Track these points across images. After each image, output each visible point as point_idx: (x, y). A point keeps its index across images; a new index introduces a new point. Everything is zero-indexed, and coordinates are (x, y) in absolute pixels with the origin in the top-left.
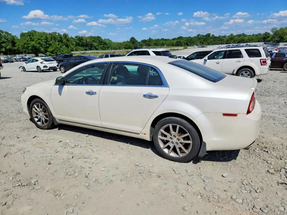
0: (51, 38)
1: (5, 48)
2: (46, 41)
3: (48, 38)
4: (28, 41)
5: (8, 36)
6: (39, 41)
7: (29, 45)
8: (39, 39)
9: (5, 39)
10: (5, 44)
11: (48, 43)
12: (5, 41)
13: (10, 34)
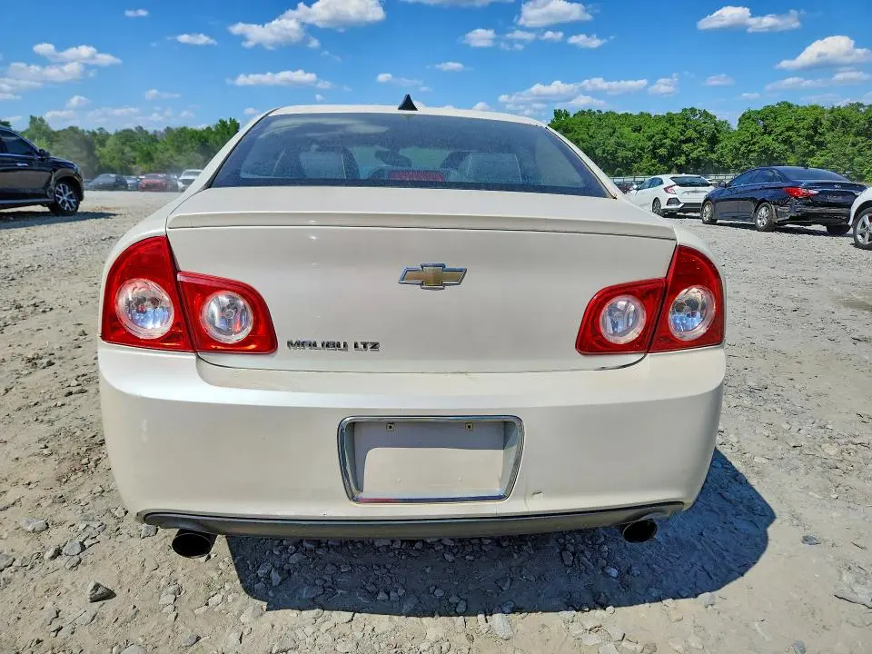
0: (834, 123)
1: (687, 156)
2: (811, 132)
3: (821, 124)
4: (753, 135)
5: (705, 123)
6: (787, 134)
7: (753, 148)
8: (788, 129)
9: (696, 131)
10: (691, 144)
11: (816, 139)
12: (695, 135)
13: (713, 117)
